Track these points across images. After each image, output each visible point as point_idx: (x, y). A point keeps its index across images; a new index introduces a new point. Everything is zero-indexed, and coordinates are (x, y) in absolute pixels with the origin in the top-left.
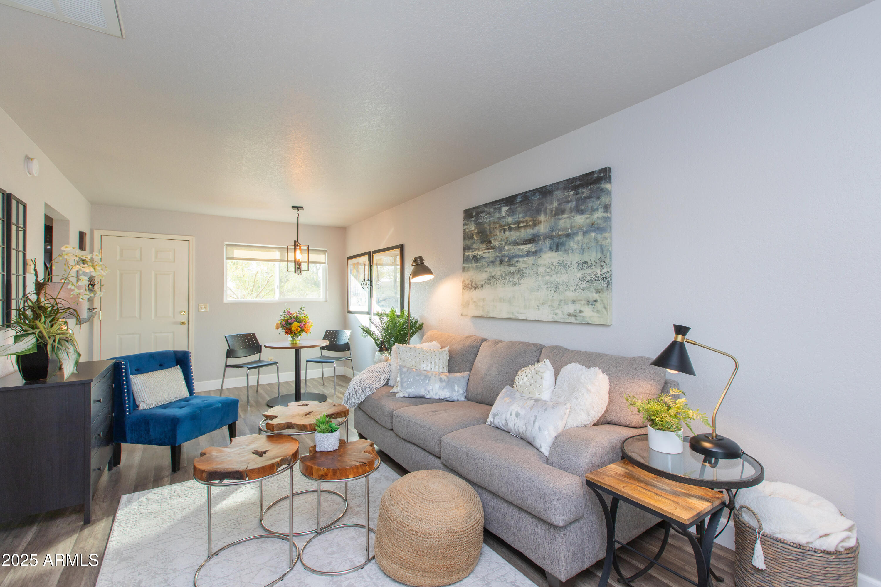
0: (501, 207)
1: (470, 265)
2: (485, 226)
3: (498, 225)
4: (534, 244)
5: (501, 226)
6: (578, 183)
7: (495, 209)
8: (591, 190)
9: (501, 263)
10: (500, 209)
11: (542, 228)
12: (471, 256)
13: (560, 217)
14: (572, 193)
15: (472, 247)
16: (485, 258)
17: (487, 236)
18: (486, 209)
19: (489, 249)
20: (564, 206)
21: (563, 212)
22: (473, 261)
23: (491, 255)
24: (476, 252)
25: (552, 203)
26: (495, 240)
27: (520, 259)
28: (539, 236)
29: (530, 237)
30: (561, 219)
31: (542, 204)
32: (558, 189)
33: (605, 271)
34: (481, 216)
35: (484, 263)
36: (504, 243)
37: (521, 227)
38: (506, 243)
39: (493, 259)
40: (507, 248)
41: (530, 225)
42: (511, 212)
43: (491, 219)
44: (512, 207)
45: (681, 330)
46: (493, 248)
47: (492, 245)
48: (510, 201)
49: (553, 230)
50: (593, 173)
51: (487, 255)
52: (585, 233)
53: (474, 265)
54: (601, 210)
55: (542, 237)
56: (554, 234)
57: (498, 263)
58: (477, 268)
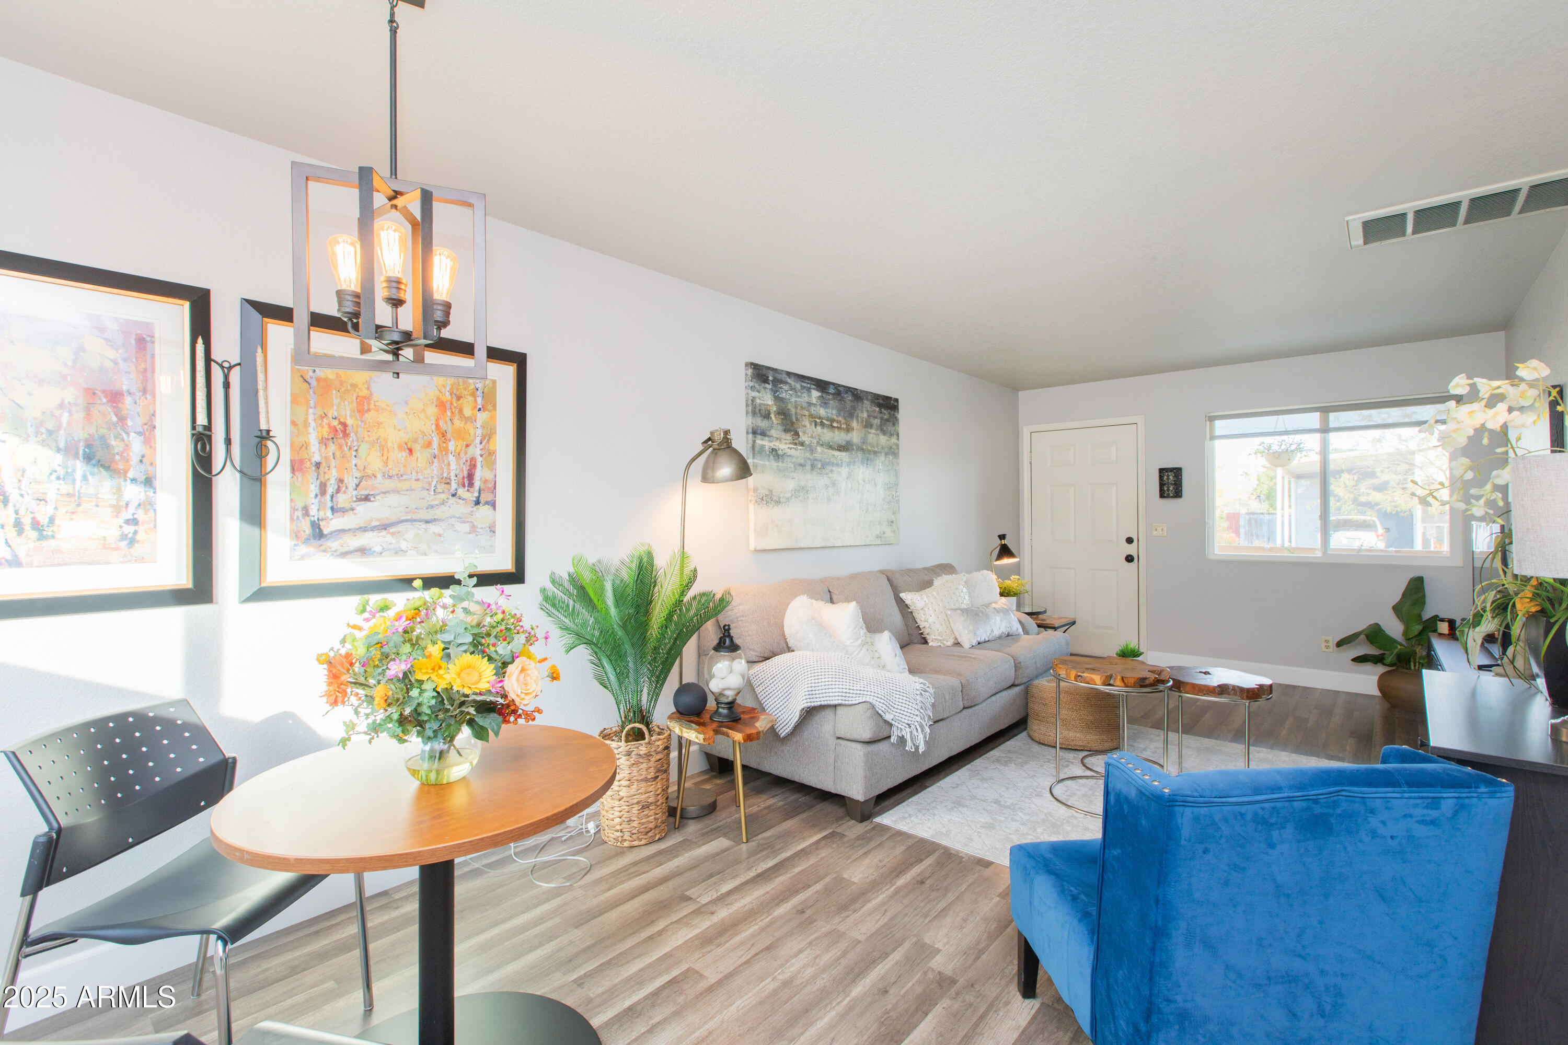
0: (810, 388)
1: (767, 463)
2: (789, 406)
3: (807, 413)
4: (848, 453)
5: (811, 416)
6: (881, 401)
7: (802, 387)
8: (889, 414)
9: (812, 470)
10: (809, 390)
11: (855, 437)
12: (767, 448)
13: (869, 430)
14: (878, 409)
15: (768, 433)
16: (790, 456)
17: (792, 423)
18: (789, 381)
19: (796, 444)
20: (872, 420)
21: (871, 426)
22: (771, 457)
23: (798, 453)
24: (775, 444)
25: (862, 412)
26: (804, 433)
27: (834, 469)
28: (852, 445)
29: (844, 443)
30: (870, 433)
31: (853, 408)
32: (867, 399)
33: (898, 494)
34: (781, 388)
35: (787, 464)
36: (815, 441)
37: (834, 427)
38: (818, 443)
39: (802, 461)
40: (819, 449)
41: (844, 429)
42: (825, 404)
43: (797, 399)
44: (824, 395)
45: (1002, 537)
46: (802, 444)
47: (800, 439)
48: (822, 385)
49: (864, 443)
50: (890, 398)
51: (792, 452)
52: (886, 454)
53: (774, 464)
54: (895, 437)
55: (855, 447)
56: (864, 447)
57: (808, 468)
58: (779, 470)
